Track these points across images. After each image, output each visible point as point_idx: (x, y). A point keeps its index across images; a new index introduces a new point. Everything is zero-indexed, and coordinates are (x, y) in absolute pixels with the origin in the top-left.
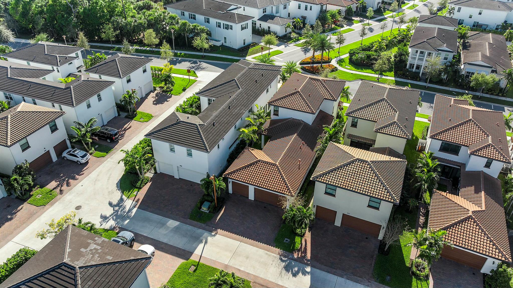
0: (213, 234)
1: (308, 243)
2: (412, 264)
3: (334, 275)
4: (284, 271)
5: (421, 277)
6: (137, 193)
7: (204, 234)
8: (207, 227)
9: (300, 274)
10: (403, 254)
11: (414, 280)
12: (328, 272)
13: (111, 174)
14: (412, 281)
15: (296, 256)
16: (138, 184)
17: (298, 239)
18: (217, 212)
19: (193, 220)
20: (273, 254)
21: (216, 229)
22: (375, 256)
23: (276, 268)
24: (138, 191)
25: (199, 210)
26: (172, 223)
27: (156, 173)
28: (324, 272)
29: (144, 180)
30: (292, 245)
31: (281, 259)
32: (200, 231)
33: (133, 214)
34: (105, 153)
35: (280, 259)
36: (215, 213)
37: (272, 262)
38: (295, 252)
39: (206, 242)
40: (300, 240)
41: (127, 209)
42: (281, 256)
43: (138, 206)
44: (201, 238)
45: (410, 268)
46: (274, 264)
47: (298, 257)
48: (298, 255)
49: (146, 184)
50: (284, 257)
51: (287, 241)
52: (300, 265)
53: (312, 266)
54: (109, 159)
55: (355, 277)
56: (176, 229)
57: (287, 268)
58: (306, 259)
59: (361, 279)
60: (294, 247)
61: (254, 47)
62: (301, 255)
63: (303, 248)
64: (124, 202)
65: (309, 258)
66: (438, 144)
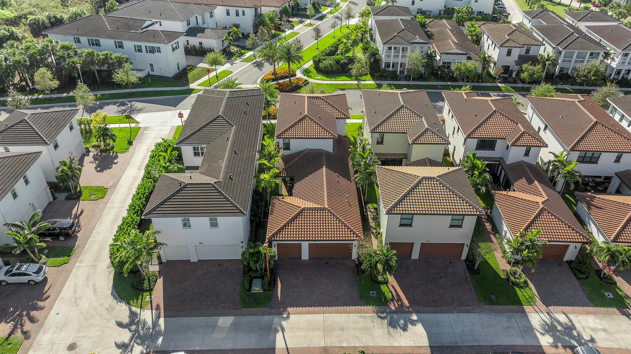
0: (285, 316)
1: (396, 288)
2: (507, 274)
3: (443, 314)
4: (391, 330)
5: (522, 285)
6: (151, 298)
7: (273, 320)
8: (273, 310)
9: (410, 326)
10: (492, 267)
11: (517, 289)
12: (436, 312)
13: (94, 285)
14: (516, 292)
15: (393, 308)
16: (145, 285)
17: (384, 288)
18: (273, 288)
19: (249, 308)
20: (368, 315)
21: (285, 310)
22: (469, 279)
23: (380, 329)
24: (151, 295)
25: (249, 293)
26: (225, 321)
27: (161, 263)
28: (431, 314)
29: (151, 278)
30: (383, 297)
31: (380, 317)
32: (266, 318)
33: (163, 327)
34: (66, 258)
35: (378, 317)
36: (271, 290)
37: (372, 325)
38: (390, 303)
39: (283, 330)
40: (387, 288)
41: (150, 323)
42: (377, 313)
43: (162, 314)
44: (274, 326)
45: (508, 279)
46: (376, 326)
47: (396, 308)
48: (395, 305)
49: (155, 282)
50: (381, 314)
51: (373, 294)
52: (403, 315)
53: (417, 312)
54: (77, 265)
55: (464, 307)
56: (235, 327)
57: (393, 324)
58: (406, 307)
59: (471, 307)
60: (385, 298)
61: (192, 71)
62: (398, 305)
63: (395, 296)
64: (139, 316)
65: (408, 305)
66: (473, 143)
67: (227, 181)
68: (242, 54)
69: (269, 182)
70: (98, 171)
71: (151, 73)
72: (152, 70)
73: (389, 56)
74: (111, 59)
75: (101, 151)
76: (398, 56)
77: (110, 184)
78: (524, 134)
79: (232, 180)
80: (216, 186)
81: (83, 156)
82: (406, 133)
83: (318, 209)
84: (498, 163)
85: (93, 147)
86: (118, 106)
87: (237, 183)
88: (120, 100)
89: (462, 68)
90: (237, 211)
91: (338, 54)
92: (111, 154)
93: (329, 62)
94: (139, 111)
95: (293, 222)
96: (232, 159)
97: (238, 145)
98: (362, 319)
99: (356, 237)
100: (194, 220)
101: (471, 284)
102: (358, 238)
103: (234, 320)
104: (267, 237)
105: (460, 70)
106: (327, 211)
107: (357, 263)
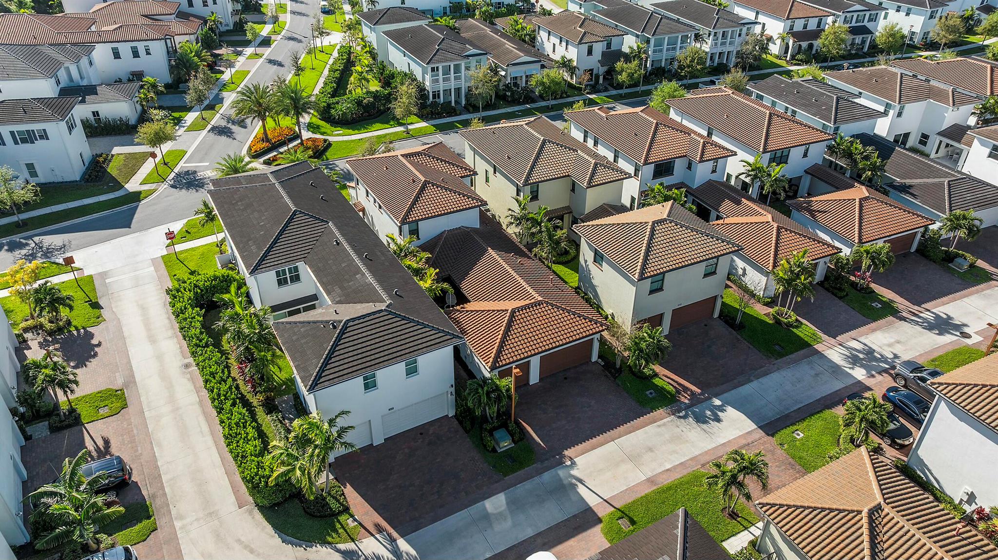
0: (569, 463)
1: (671, 377)
2: (775, 317)
3: (744, 386)
4: (704, 426)
5: (796, 324)
7: (558, 475)
8: (546, 463)
9: (720, 414)
10: (753, 316)
11: (795, 330)
12: (735, 388)
13: (239, 541)
14: (795, 334)
15: (687, 401)
16: (332, 506)
17: (657, 381)
19: (513, 473)
20: (665, 420)
21: (562, 455)
22: (738, 336)
23: (692, 431)
24: (352, 516)
25: (496, 454)
26: (496, 503)
28: (732, 391)
29: (332, 492)
30: (665, 393)
31: (680, 417)
32: (547, 476)
33: (413, 552)
34: (145, 522)
35: (678, 418)
36: (523, 439)
37: (679, 430)
38: (679, 397)
40: (661, 381)
41: (386, 554)
42: (673, 414)
43: (395, 534)
44: (565, 482)
45: (778, 322)
46: (684, 429)
47: (688, 399)
48: (685, 397)
49: (343, 495)
50: (679, 413)
51: (651, 393)
52: (704, 405)
53: (716, 396)
54: (178, 524)
55: (759, 370)
57: (701, 419)
58: (699, 394)
59: (765, 368)
60: (669, 392)
61: (111, 164)
62: (689, 395)
63: (677, 386)
64: (360, 553)
65: (699, 391)
66: (649, 170)
68: (179, 120)
72: (34, 174)
73: (437, 81)
75: (51, 333)
76: (449, 79)
77: (119, 381)
78: (706, 144)
80: (393, 311)
82: (569, 175)
83: (532, 305)
86: (10, 251)
88: (5, 240)
90: (449, 337)
92: (75, 333)
95: (509, 334)
98: (663, 428)
99: (601, 326)
100: (382, 375)
101: (745, 342)
102: (604, 327)
103: (507, 498)
104: (488, 365)
106: (545, 305)
107: (603, 363)
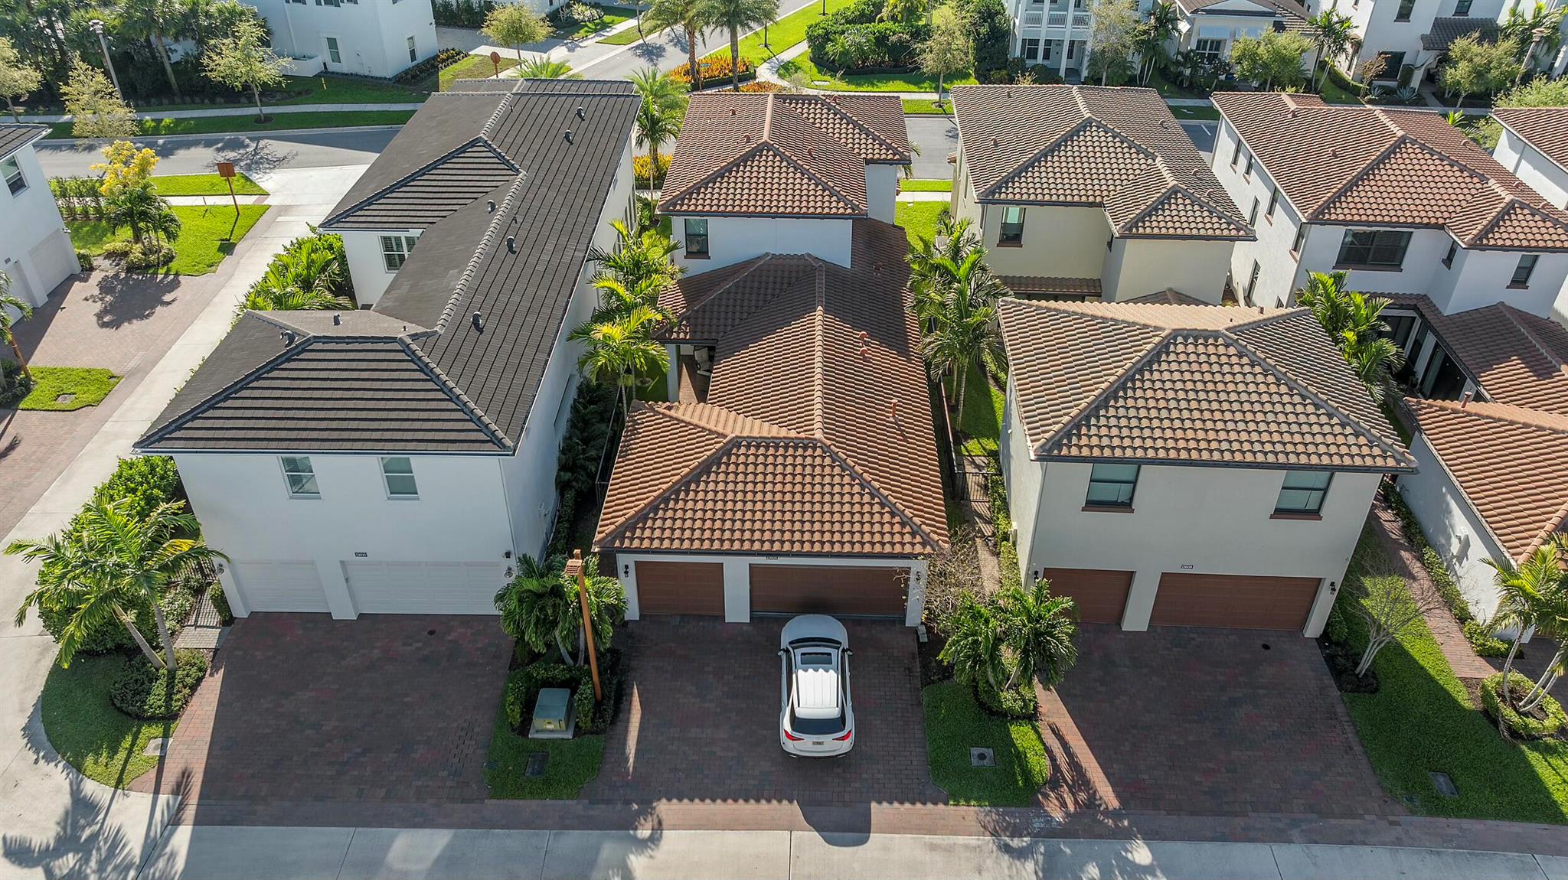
0: (644, 833)
1: (1068, 738)
2: (1486, 696)
3: (1252, 845)
5: (1550, 741)
6: (163, 746)
7: (598, 850)
8: (599, 811)
10: (1422, 668)
11: (1534, 757)
12: (1223, 838)
14: (1529, 766)
15: (1058, 816)
16: (151, 700)
17: (1021, 735)
18: (613, 723)
19: (514, 797)
20: (961, 840)
21: (647, 808)
22: (1340, 709)
24: (166, 735)
25: (521, 740)
26: (416, 847)
27: (228, 620)
28: (1207, 845)
29: (180, 674)
30: (1018, 770)
31: (1007, 849)
32: (572, 840)
33: (180, 864)
35: (999, 848)
36: (604, 731)
38: (1046, 796)
40: (1032, 735)
41: (134, 845)
42: (994, 834)
43: (190, 812)
45: (1490, 716)
47: (1068, 814)
48: (1064, 804)
49: (194, 688)
50: (1012, 836)
51: (982, 757)
52: (1098, 846)
53: (1151, 836)
55: (1333, 821)
58: (1107, 813)
59: (1358, 822)
60: (1027, 773)
61: (454, 65)
62: (1076, 802)
63: (1064, 767)
64: (101, 816)
65: (1113, 802)
66: (1330, 240)
67: (461, 335)
68: (605, 26)
69: (625, 354)
70: (104, 325)
71: (333, 67)
72: (336, 58)
73: (1037, 20)
74: (208, 15)
75: (131, 269)
76: (1061, 21)
77: (131, 365)
78: (1514, 209)
79: (481, 331)
80: (414, 347)
81: (71, 279)
82: (1101, 205)
83: (787, 443)
84: (1411, 313)
85: (110, 255)
86: (219, 150)
87: (496, 343)
88: (228, 136)
89: (1261, 50)
90: (482, 436)
91: (881, 20)
92: (160, 277)
93: (854, 38)
94: (278, 163)
95: (693, 487)
96: (494, 267)
97: (526, 226)
98: (938, 857)
99: (924, 544)
100: (325, 466)
101: (1349, 729)
102: (928, 549)
103: (450, 846)
104: (598, 537)
105: (1253, 57)
106: (819, 452)
107: (924, 639)
